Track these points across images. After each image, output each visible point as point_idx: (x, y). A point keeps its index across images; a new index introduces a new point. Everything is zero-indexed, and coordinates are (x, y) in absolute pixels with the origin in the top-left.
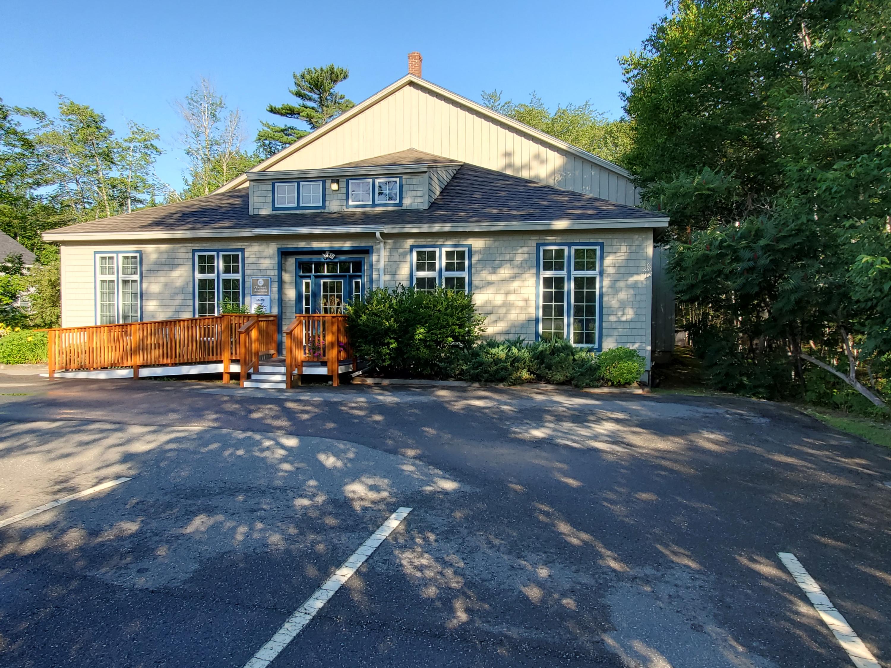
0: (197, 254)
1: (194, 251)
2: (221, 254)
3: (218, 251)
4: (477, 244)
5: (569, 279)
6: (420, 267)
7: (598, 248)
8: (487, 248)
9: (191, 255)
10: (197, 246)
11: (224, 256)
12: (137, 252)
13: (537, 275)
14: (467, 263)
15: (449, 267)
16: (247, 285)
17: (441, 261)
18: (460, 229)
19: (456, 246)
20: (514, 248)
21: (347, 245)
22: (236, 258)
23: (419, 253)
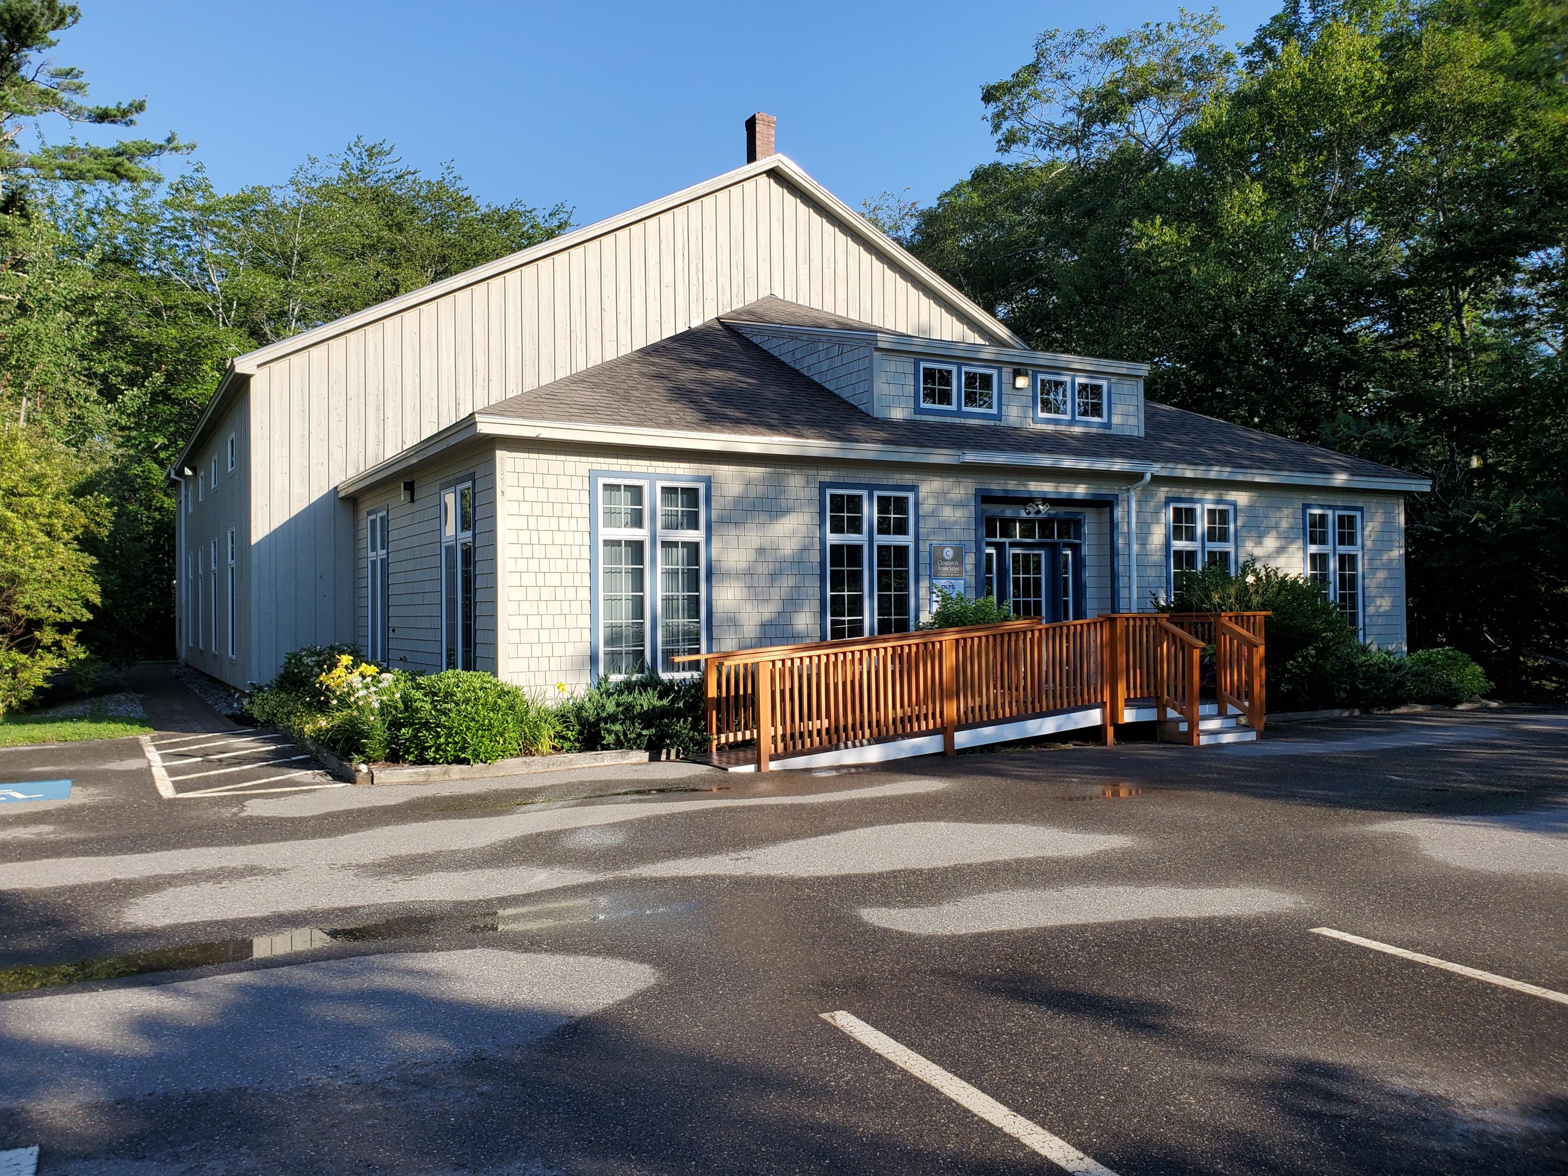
0: (829, 492)
1: (823, 486)
2: (876, 494)
3: (871, 488)
4: (1241, 498)
5: (1334, 554)
6: (1178, 533)
7: (1358, 514)
8: (1251, 507)
9: (815, 493)
10: (827, 475)
11: (879, 497)
12: (698, 479)
13: (1305, 549)
14: (1232, 527)
15: (1212, 535)
16: (924, 558)
17: (1202, 525)
18: (1240, 478)
19: (1218, 502)
20: (1279, 509)
21: (1080, 490)
22: (901, 505)
23: (1177, 511)
